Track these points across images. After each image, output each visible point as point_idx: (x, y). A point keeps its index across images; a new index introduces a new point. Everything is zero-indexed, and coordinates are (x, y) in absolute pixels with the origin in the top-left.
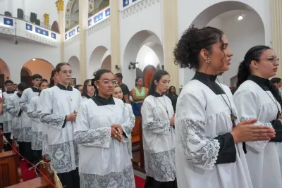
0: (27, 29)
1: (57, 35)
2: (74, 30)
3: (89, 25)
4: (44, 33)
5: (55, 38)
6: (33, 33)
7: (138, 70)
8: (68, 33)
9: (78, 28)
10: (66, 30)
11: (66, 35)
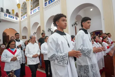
0: (5, 16)
1: (18, 18)
2: (25, 16)
3: (31, 14)
4: (12, 17)
6: (8, 18)
7: (52, 32)
8: (22, 17)
9: (26, 15)
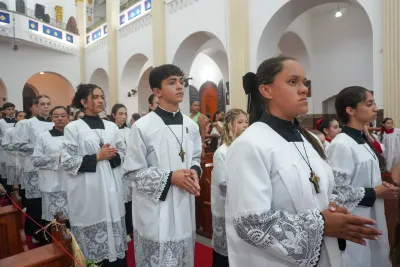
0: (30, 27)
1: (75, 36)
2: (100, 30)
3: (121, 23)
4: (56, 34)
5: (72, 41)
6: (40, 35)
7: (192, 89)
8: (90, 34)
9: (105, 27)
10: (88, 30)
11: (88, 37)
